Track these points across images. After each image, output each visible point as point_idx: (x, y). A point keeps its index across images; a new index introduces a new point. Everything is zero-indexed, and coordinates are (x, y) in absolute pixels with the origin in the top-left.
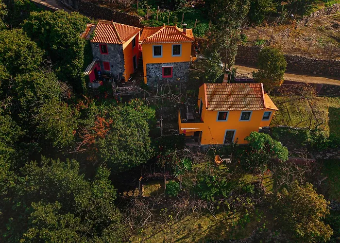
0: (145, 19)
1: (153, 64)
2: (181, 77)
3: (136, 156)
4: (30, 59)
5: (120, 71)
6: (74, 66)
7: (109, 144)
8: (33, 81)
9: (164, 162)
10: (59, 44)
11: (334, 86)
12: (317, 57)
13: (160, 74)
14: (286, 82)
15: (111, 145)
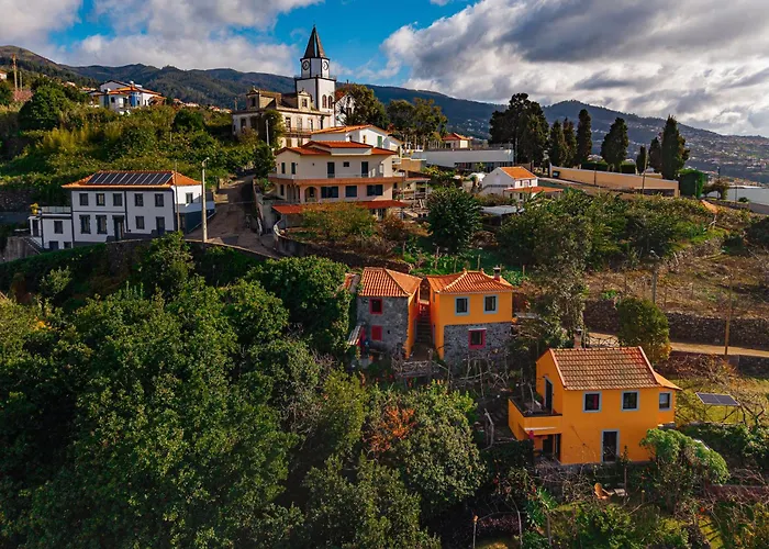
0: (417, 267)
1: (454, 326)
2: (499, 348)
3: (458, 478)
4: (271, 322)
5: (399, 340)
6: (337, 332)
7: (417, 449)
8: (284, 352)
9: (508, 490)
10: (310, 302)
11: (759, 359)
12: (711, 314)
13: (465, 343)
14: (674, 353)
15: (421, 450)
